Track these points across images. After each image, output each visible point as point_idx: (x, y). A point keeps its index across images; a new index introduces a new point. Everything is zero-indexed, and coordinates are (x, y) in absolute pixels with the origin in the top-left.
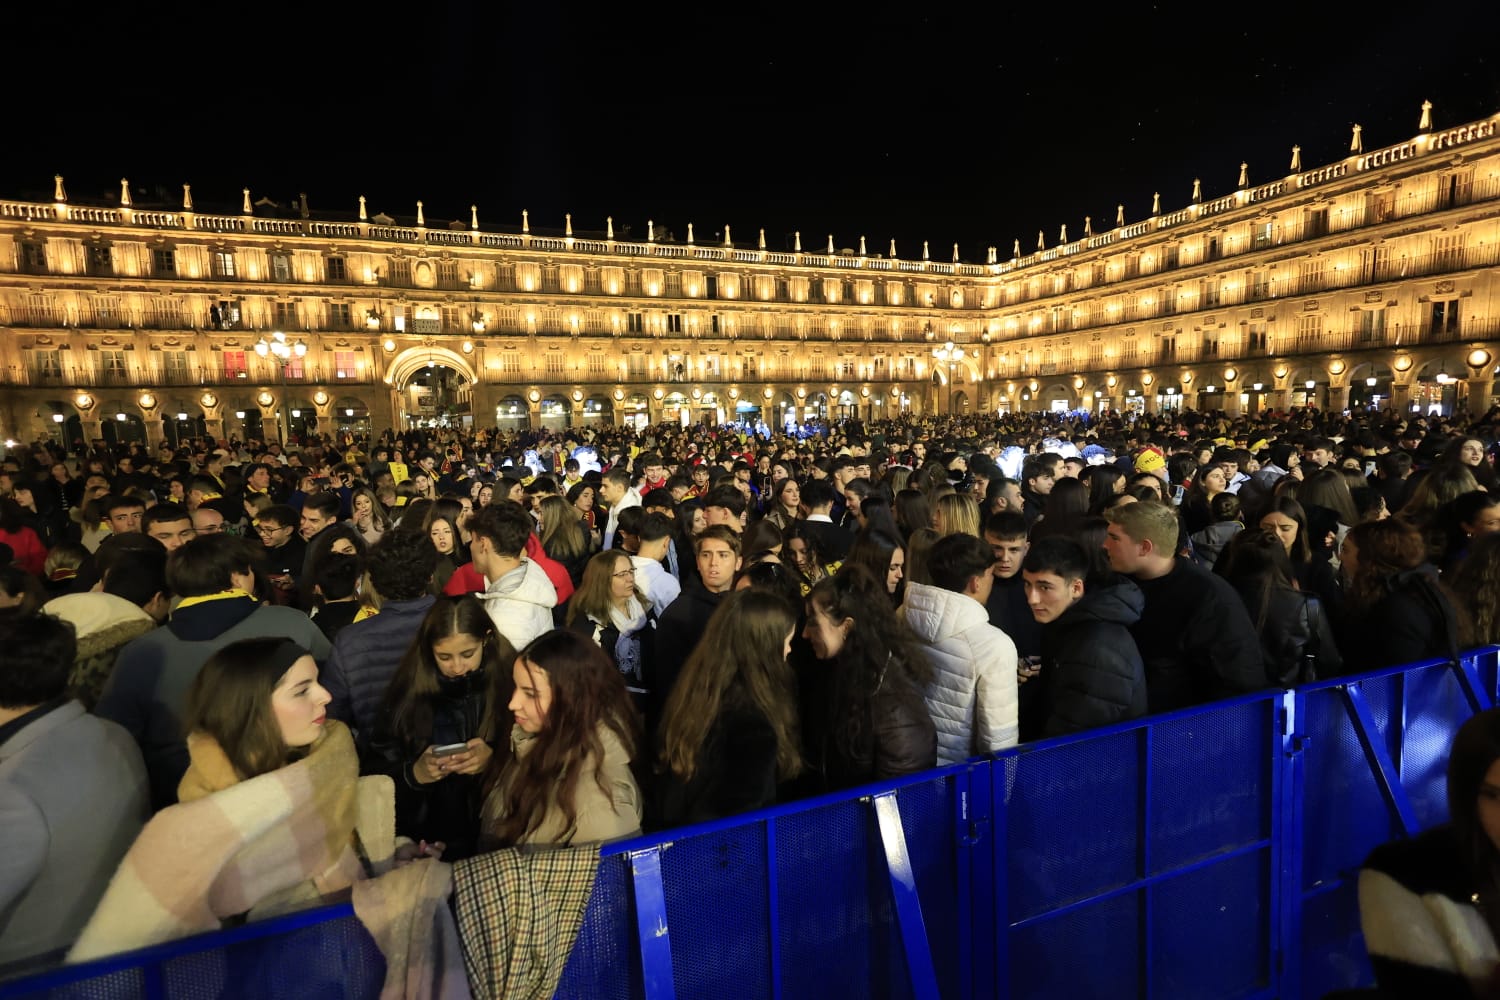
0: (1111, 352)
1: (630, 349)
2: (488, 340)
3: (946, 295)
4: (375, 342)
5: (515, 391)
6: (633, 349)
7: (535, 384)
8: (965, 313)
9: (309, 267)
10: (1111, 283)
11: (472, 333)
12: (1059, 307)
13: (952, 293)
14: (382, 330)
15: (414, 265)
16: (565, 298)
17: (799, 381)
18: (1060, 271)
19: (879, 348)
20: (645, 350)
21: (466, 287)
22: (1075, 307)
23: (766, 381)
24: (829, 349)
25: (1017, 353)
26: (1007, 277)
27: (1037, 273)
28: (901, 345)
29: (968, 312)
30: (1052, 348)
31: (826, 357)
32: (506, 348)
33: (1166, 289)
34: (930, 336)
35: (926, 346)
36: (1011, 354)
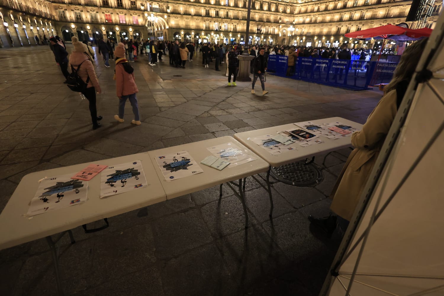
0: (325, 30)
1: (206, 21)
2: (171, 15)
3: (286, 9)
4: (143, 14)
5: (178, 31)
6: (207, 20)
7: (182, 29)
8: (290, 15)
10: (329, 10)
11: (167, 13)
12: (315, 16)
13: (287, 8)
14: (145, 10)
16: (190, 3)
18: (317, 5)
19: (267, 24)
20: (209, 21)
22: (319, 16)
23: (239, 32)
24: (254, 24)
25: (301, 28)
26: (302, 5)
27: (311, 5)
28: (273, 24)
29: (291, 15)
30: (311, 28)
31: (254, 26)
32: (175, 18)
33: (342, 14)
34: (280, 21)
35: (278, 24)
36: (300, 28)
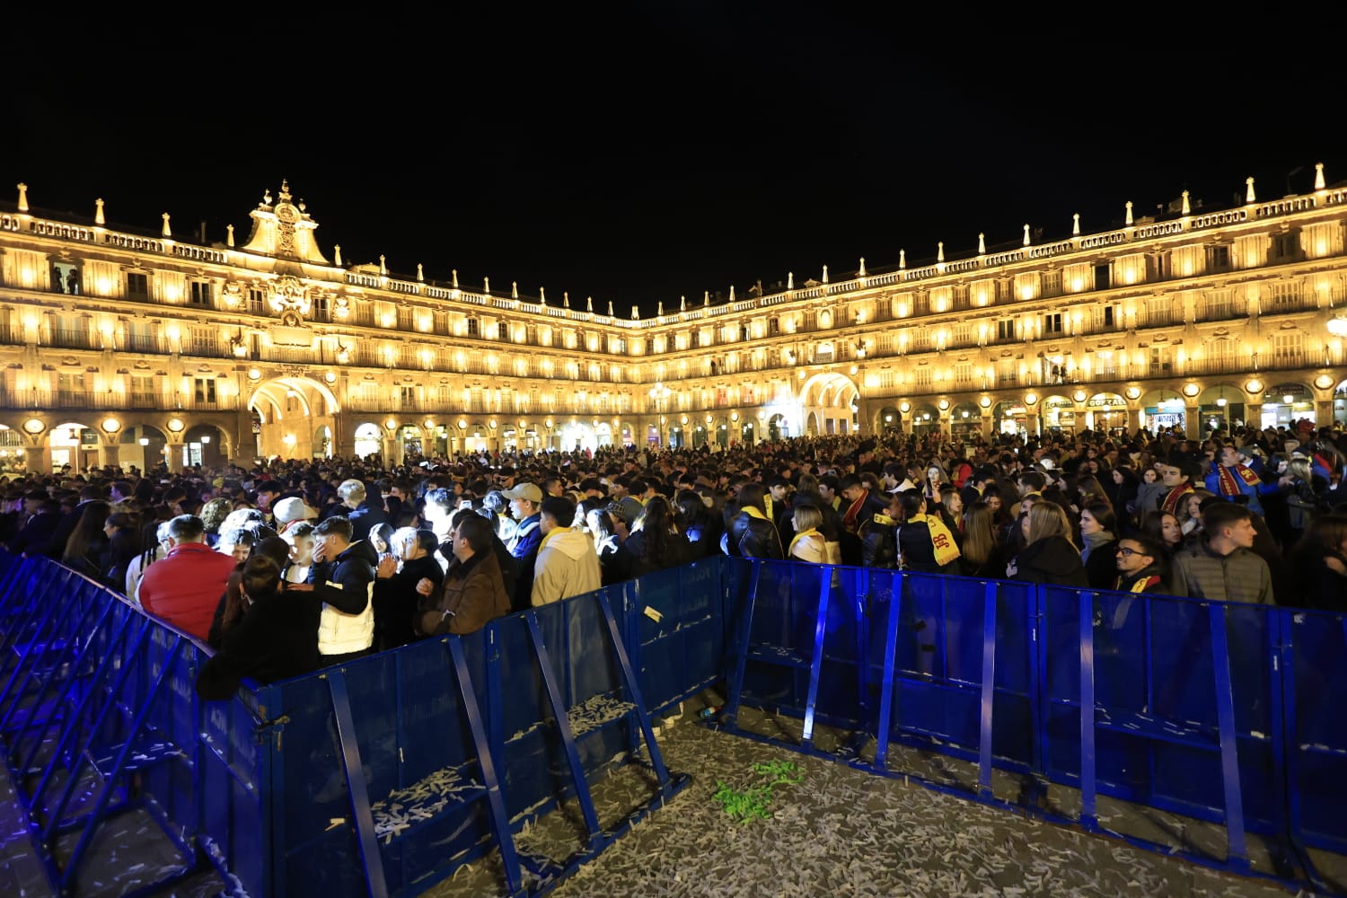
2: (868, 363)
4: (792, 374)
5: (889, 403)
7: (902, 396)
9: (758, 328)
11: (856, 360)
14: (798, 365)
15: (819, 314)
16: (934, 318)
17: (1248, 371)
20: (1015, 356)
21: (853, 323)
